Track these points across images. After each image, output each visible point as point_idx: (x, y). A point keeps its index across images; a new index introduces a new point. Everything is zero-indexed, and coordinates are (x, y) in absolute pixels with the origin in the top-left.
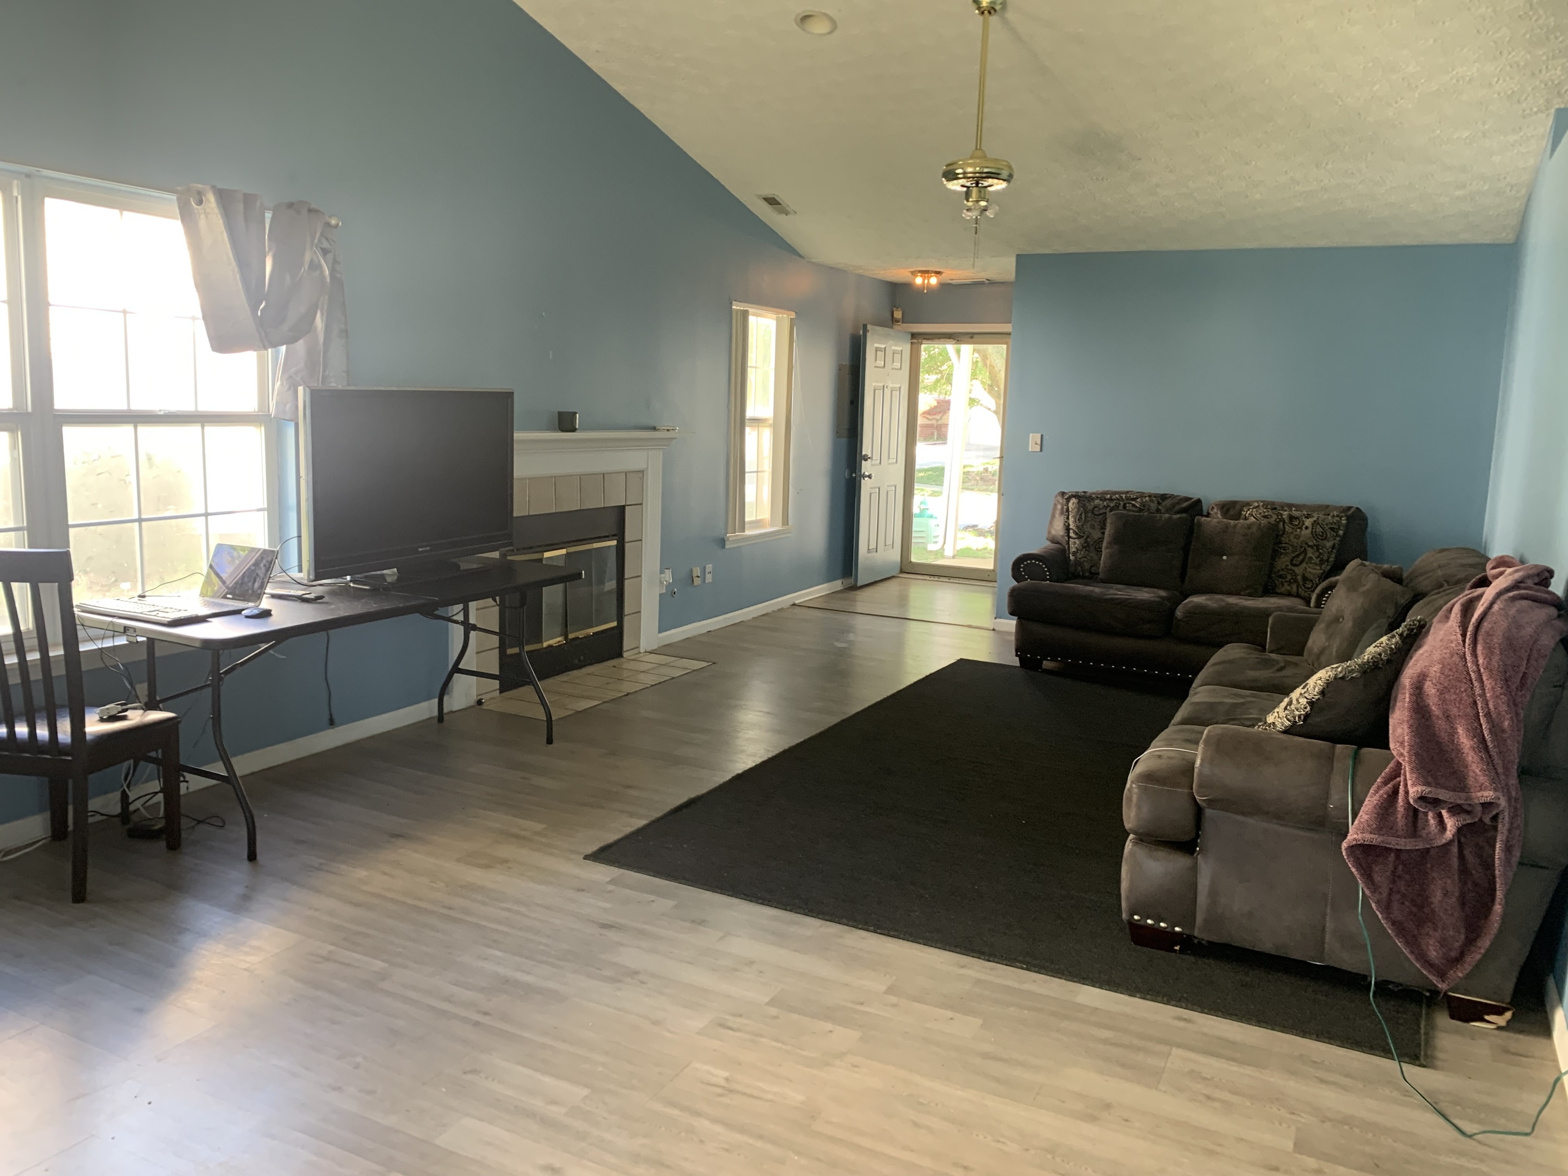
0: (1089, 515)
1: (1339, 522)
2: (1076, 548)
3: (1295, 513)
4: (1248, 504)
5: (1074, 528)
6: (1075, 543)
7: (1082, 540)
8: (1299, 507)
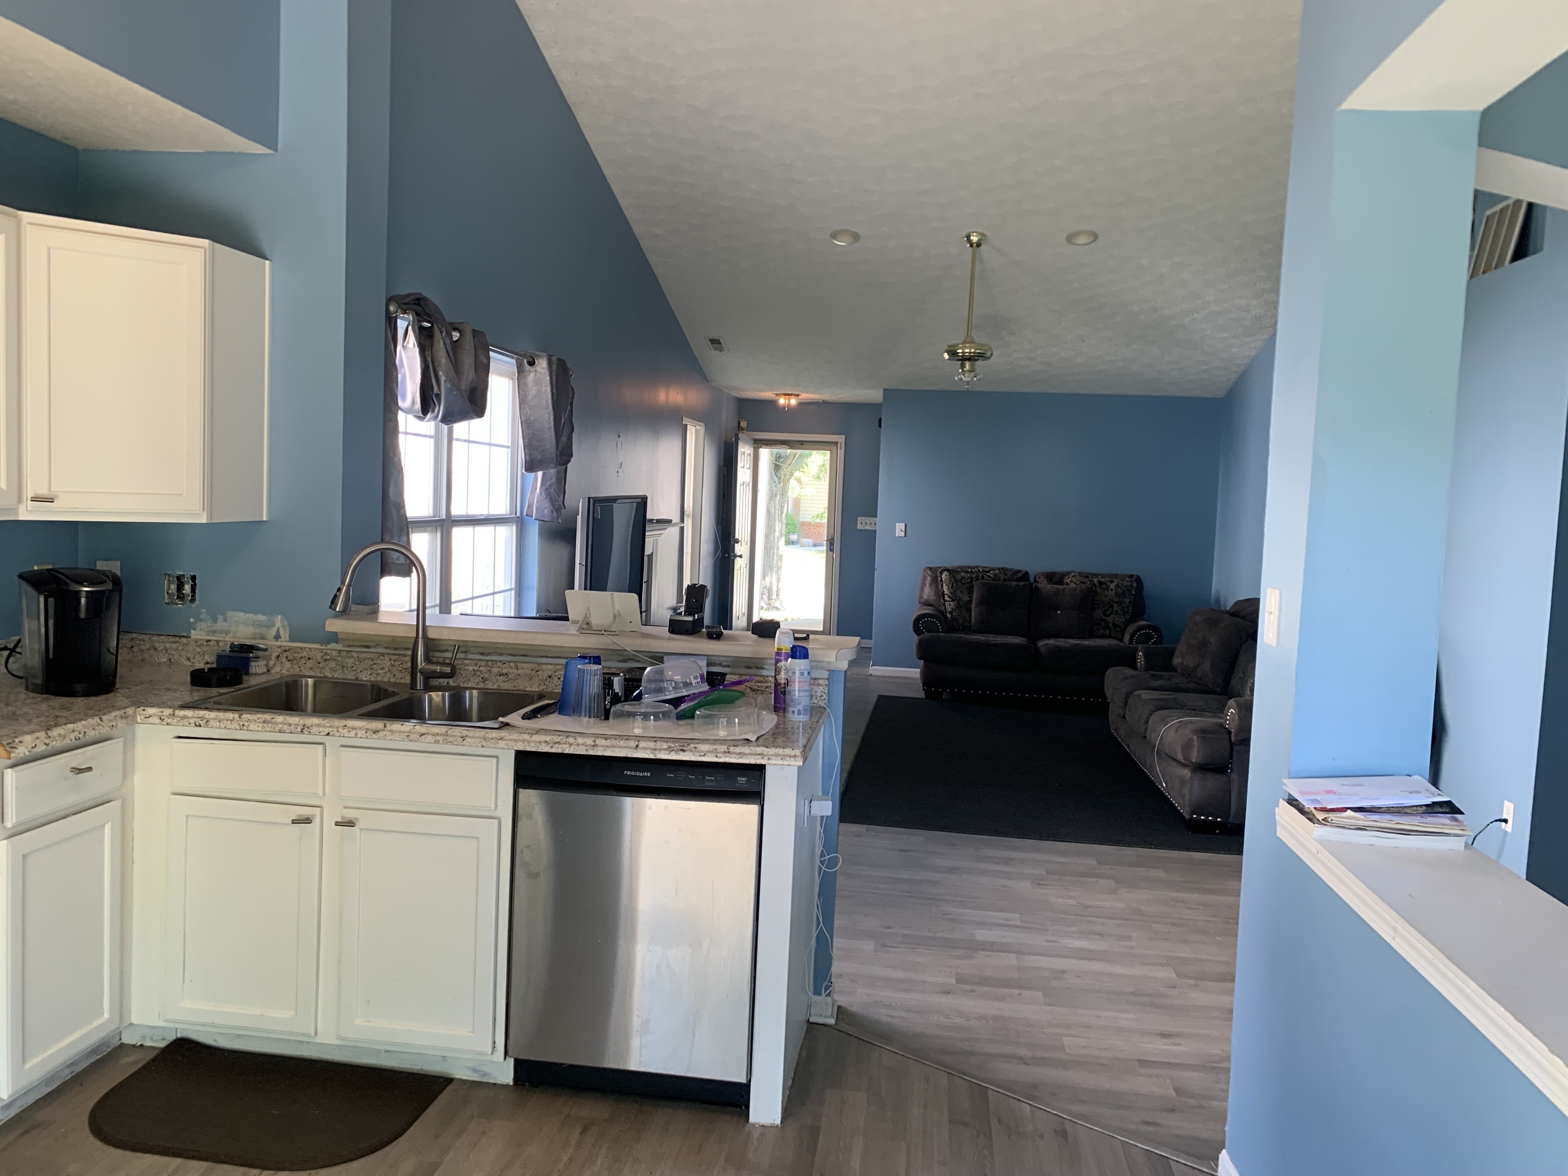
0: (959, 583)
1: (1132, 585)
2: (952, 608)
3: (1103, 580)
4: (1068, 573)
5: (949, 594)
6: (950, 605)
7: (956, 602)
8: (1103, 576)
